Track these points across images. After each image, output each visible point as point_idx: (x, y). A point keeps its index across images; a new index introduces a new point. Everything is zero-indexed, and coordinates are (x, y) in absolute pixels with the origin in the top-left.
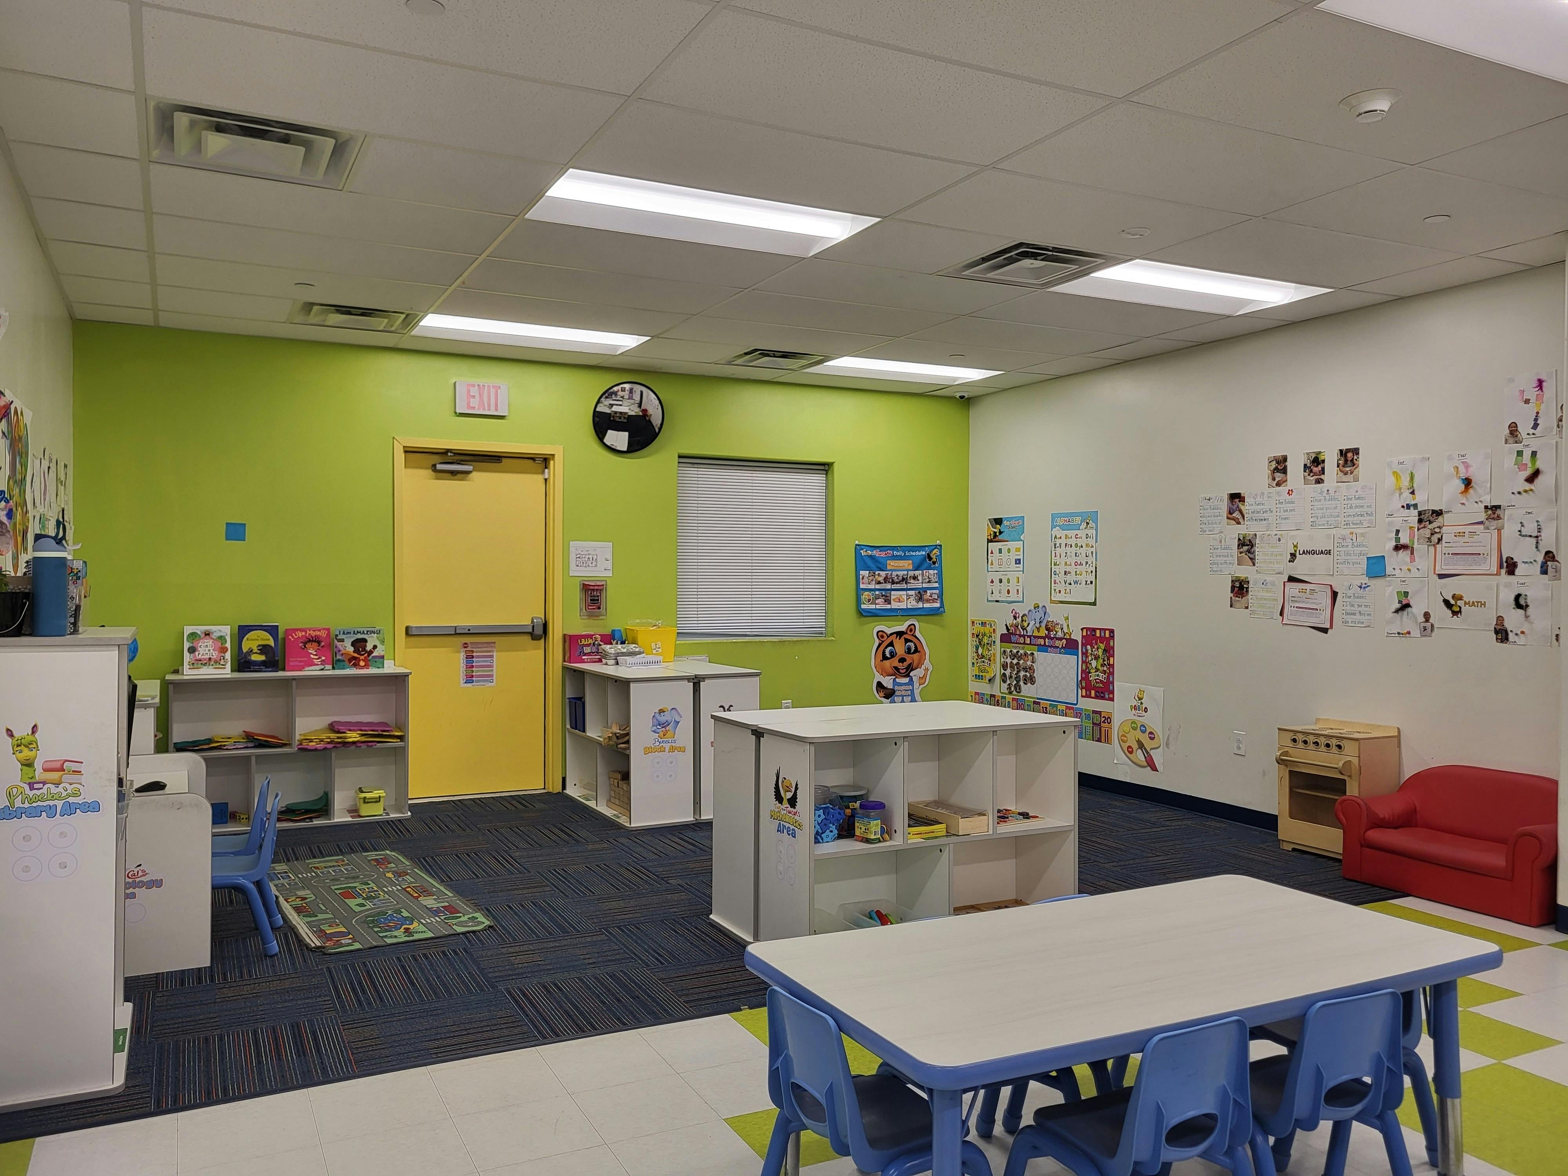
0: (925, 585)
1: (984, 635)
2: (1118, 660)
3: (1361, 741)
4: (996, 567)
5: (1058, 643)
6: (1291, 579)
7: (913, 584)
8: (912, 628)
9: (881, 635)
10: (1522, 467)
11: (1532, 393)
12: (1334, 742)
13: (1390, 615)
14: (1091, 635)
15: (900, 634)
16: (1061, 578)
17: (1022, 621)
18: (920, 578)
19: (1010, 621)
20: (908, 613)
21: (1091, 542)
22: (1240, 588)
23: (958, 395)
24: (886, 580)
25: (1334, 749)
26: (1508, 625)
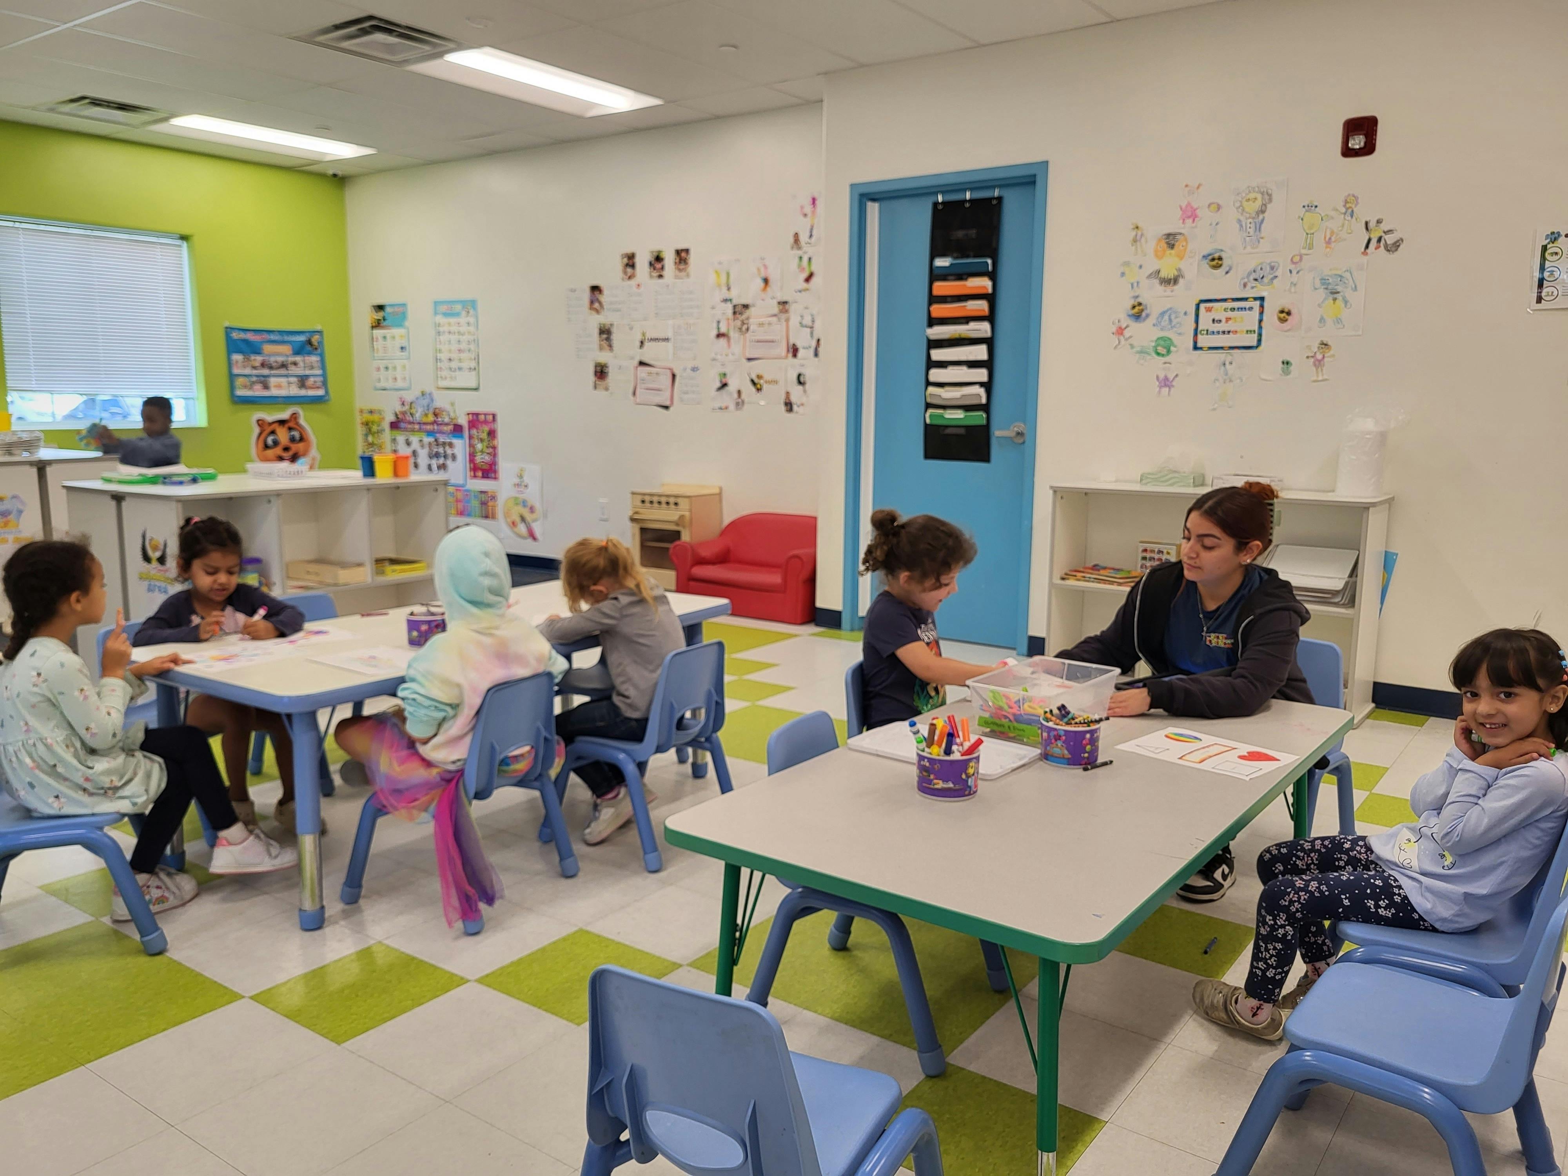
0: (308, 372)
1: (373, 422)
2: (501, 441)
3: (693, 498)
4: (381, 354)
5: (445, 428)
6: (642, 363)
7: (293, 370)
8: (294, 416)
9: (261, 423)
10: (802, 269)
11: (808, 209)
12: (672, 500)
13: (713, 393)
14: (475, 421)
15: (282, 422)
16: (444, 365)
17: (411, 408)
18: (301, 364)
19: (399, 408)
20: (289, 400)
21: (472, 329)
22: (601, 372)
23: (331, 172)
24: (263, 365)
25: (672, 506)
26: (793, 399)
